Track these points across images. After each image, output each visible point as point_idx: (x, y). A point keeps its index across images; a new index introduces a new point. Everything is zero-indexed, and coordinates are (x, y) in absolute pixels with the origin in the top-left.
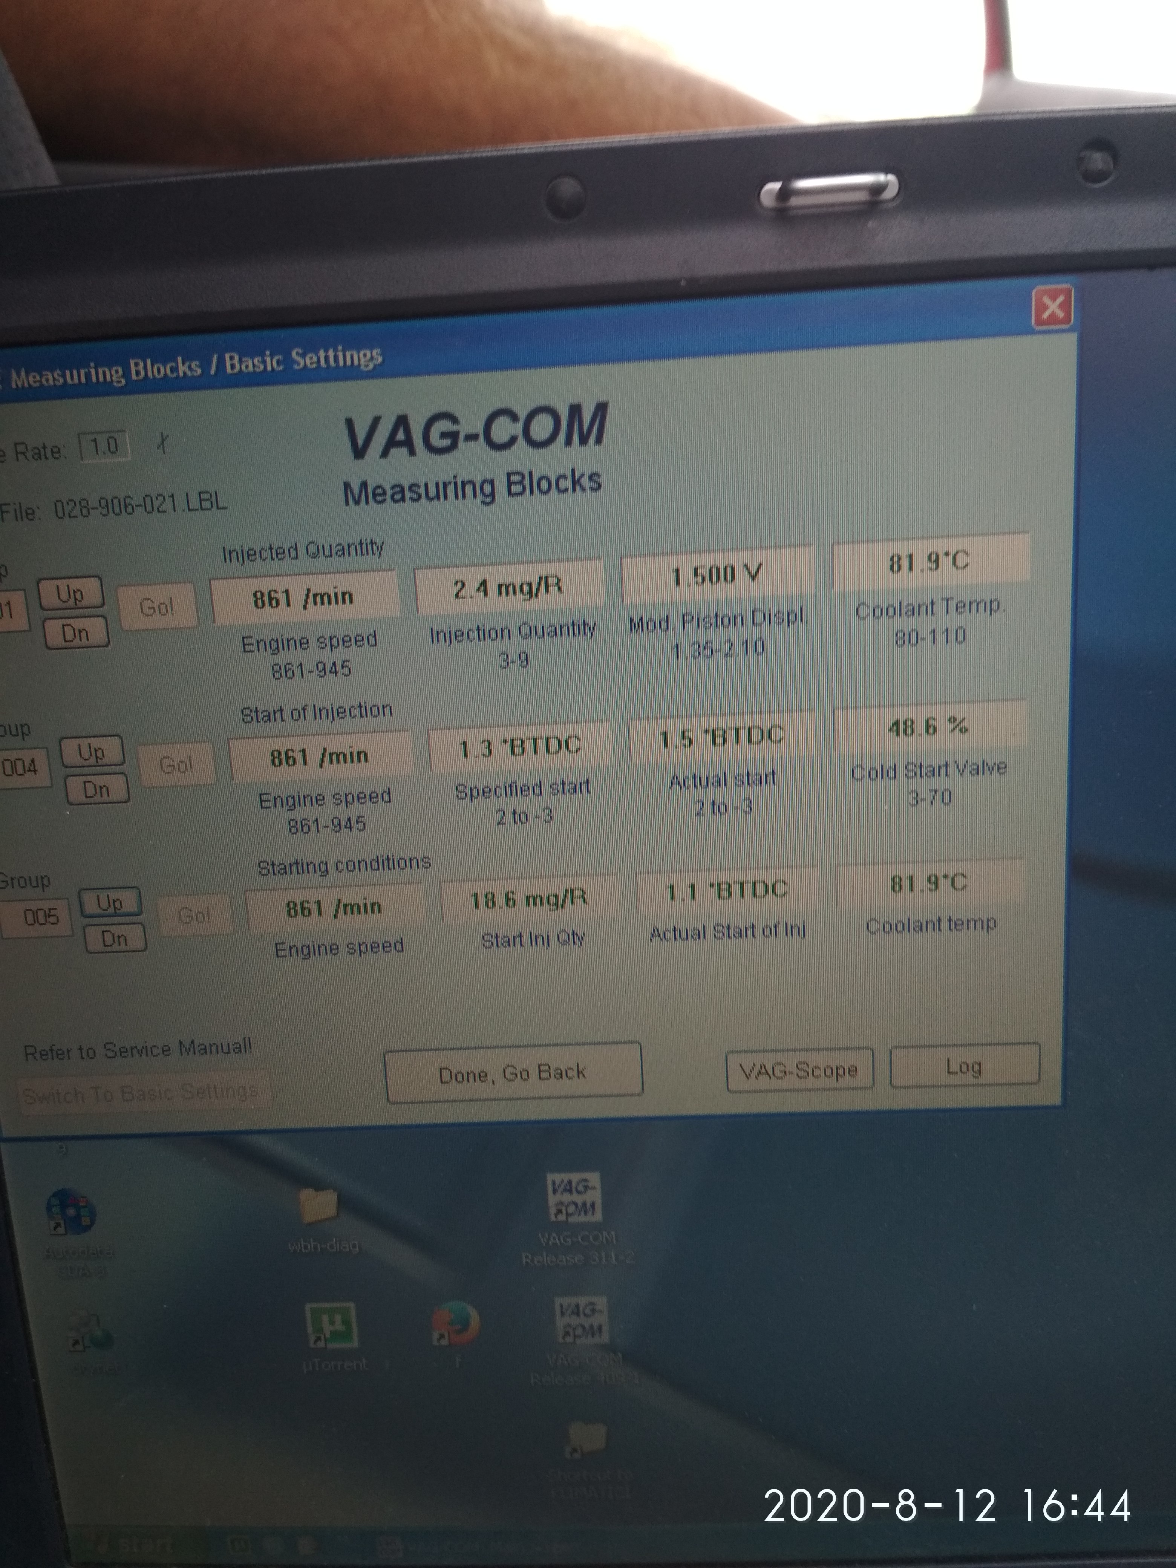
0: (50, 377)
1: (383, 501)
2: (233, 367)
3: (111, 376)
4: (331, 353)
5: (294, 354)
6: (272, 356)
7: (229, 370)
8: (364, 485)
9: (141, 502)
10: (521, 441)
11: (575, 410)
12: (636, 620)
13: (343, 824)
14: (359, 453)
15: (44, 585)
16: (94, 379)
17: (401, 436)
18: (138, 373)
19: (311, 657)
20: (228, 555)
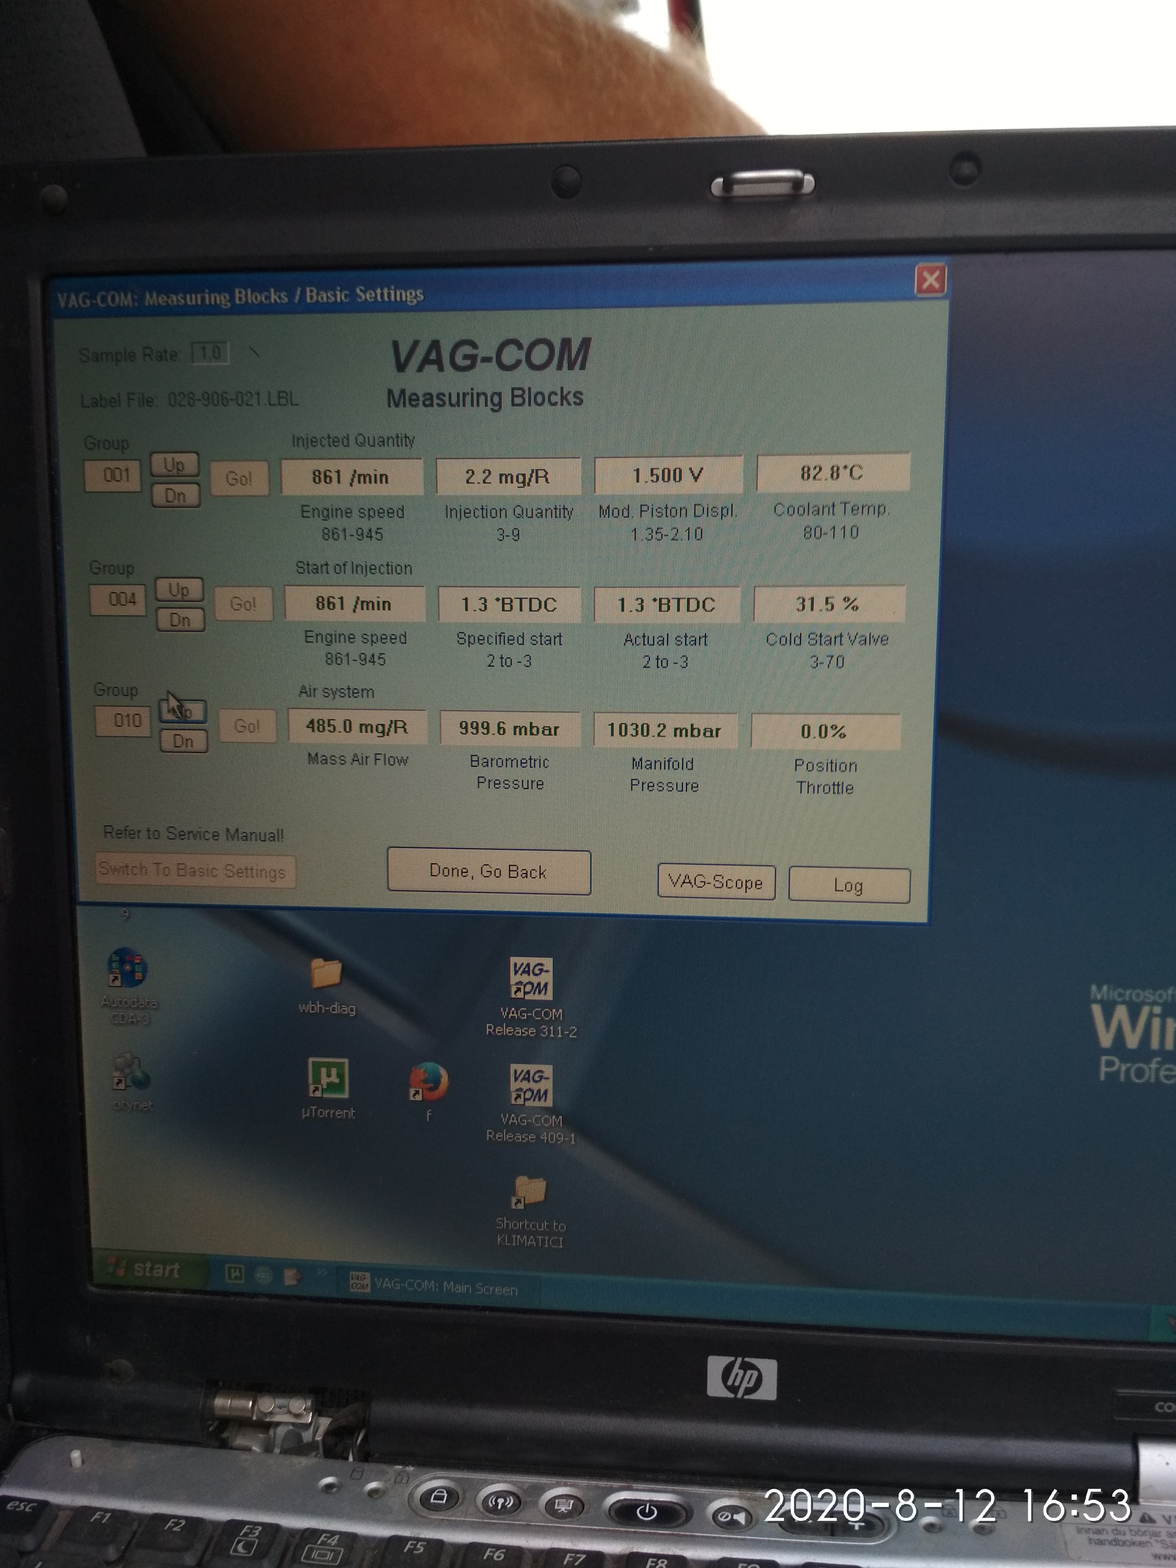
0: (175, 299)
1: (416, 406)
2: (311, 297)
3: (221, 300)
4: (386, 291)
5: (358, 291)
6: (341, 291)
7: (308, 300)
8: (403, 392)
9: (234, 397)
10: (524, 365)
11: (566, 343)
12: (605, 508)
13: (368, 659)
14: (401, 367)
15: (155, 457)
16: (207, 302)
17: (433, 356)
18: (240, 299)
19: (354, 523)
20: (297, 441)
